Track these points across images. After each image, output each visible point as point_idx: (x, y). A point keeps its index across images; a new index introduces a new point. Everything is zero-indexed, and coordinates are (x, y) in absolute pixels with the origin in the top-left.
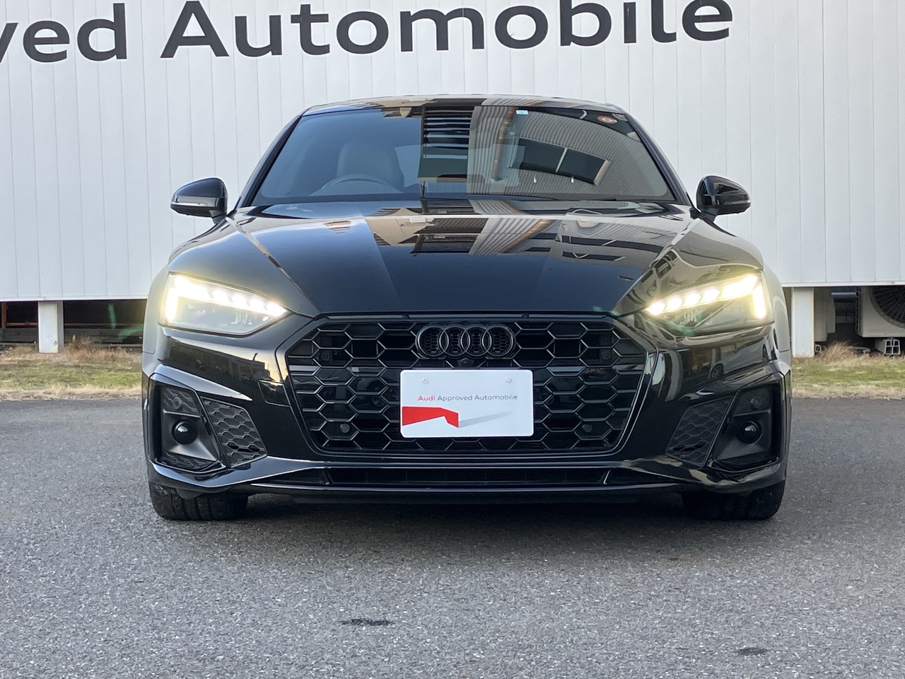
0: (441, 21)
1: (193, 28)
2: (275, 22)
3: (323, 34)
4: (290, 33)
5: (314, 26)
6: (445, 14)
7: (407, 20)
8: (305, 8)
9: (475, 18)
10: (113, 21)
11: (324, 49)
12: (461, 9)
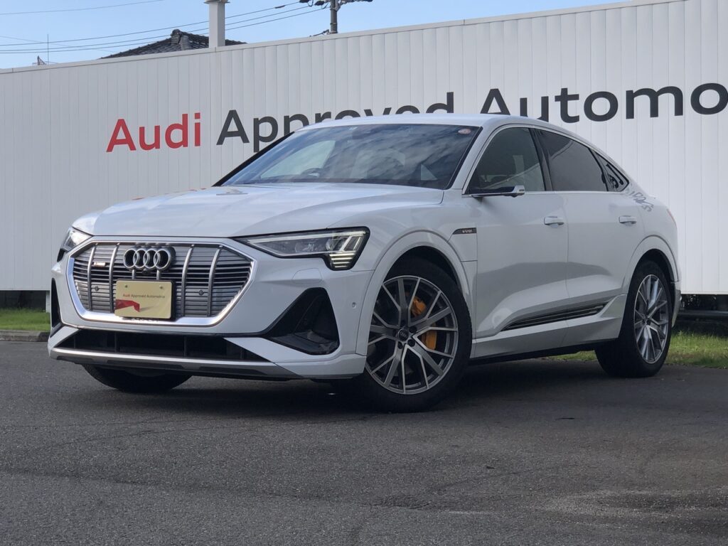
0: (653, 95)
1: (494, 106)
2: (545, 101)
3: (575, 108)
4: (555, 108)
5: (570, 103)
6: (657, 90)
7: (631, 96)
8: (564, 91)
9: (677, 93)
10: (446, 104)
11: (576, 119)
12: (668, 87)
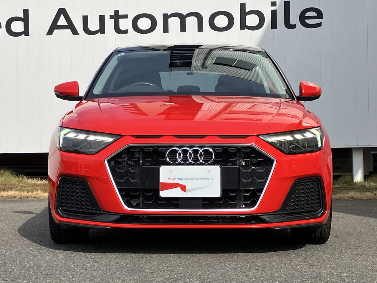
0: (182, 18)
1: (62, 21)
2: (102, 19)
3: (125, 24)
4: (109, 24)
6: (184, 15)
7: (166, 17)
8: (117, 12)
9: (199, 17)
10: (23, 18)
11: (126, 32)
12: (192, 12)
